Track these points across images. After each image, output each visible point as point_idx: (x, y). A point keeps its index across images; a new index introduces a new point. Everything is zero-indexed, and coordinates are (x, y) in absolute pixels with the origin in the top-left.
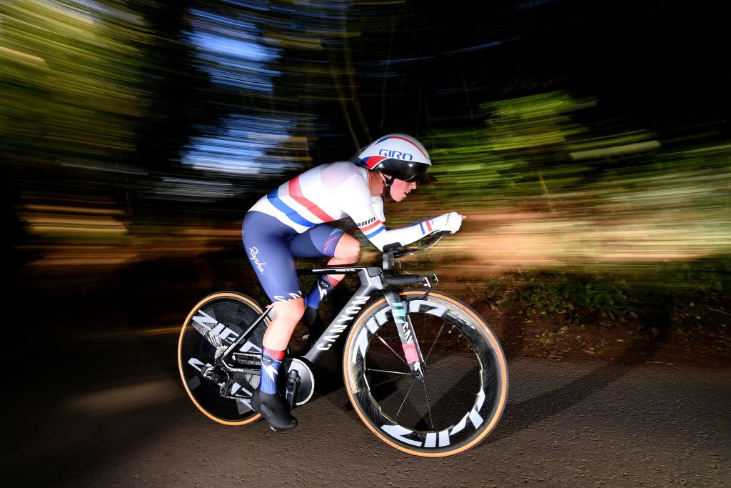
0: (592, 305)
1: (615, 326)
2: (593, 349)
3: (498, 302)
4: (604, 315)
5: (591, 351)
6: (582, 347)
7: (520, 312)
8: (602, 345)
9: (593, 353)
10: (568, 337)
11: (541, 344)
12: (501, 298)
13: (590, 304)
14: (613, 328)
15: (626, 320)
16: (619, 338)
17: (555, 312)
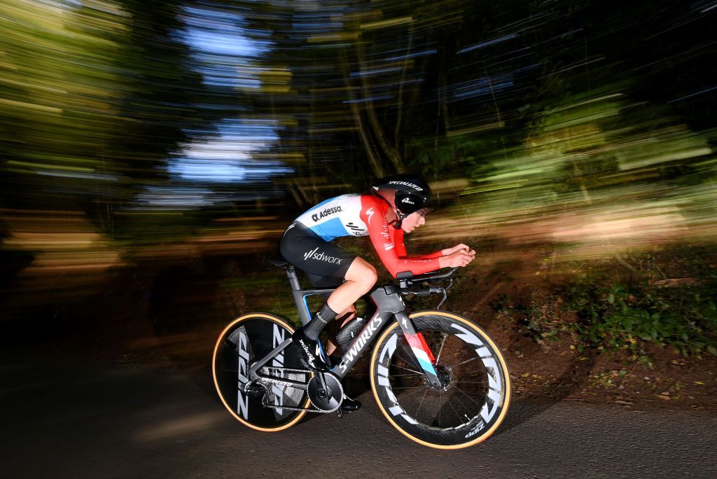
0: (662, 339)
1: (692, 364)
2: (667, 393)
3: (544, 335)
4: (677, 352)
5: (665, 396)
6: (653, 391)
7: (572, 347)
8: (678, 388)
9: (668, 398)
10: (634, 378)
11: (602, 387)
12: (548, 330)
13: (658, 338)
14: (689, 367)
15: (703, 357)
16: (698, 380)
17: (615, 347)
